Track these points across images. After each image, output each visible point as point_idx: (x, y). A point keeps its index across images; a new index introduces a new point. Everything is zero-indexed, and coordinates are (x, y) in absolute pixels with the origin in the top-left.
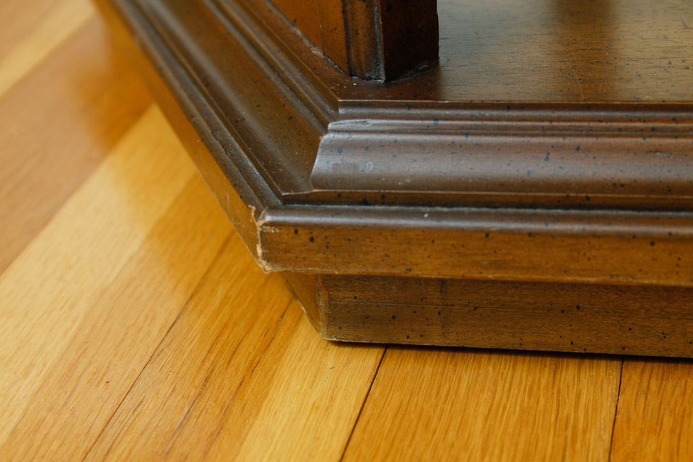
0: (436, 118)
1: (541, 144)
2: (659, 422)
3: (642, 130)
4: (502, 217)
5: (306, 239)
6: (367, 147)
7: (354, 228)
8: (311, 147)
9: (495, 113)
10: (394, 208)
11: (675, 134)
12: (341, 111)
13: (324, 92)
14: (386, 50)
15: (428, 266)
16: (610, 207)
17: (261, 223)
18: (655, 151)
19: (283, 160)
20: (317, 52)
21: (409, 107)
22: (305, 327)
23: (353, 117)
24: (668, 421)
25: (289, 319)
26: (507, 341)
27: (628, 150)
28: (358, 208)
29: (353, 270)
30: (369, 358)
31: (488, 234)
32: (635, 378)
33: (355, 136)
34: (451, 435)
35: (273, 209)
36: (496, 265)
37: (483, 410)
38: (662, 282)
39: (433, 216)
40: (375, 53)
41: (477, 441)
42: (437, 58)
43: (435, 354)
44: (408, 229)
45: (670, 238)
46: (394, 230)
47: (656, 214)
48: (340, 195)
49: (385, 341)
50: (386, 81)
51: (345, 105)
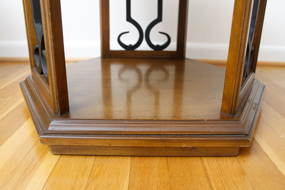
0: (67, 121)
1: (82, 125)
2: (99, 165)
3: (97, 123)
4: (76, 136)
5: (47, 140)
6: (56, 126)
7: (54, 138)
8: (48, 126)
9: (76, 120)
10: (60, 135)
11: (101, 123)
12: (53, 120)
13: (51, 117)
14: (60, 111)
15: (65, 143)
16: (91, 134)
17: (40, 137)
18: (98, 126)
19: (44, 128)
20: (52, 110)
21: (63, 119)
22: (49, 152)
23: (55, 121)
24: (101, 165)
25: (47, 151)
26: (79, 153)
27: (94, 126)
28: (55, 135)
29: (54, 144)
30: (58, 156)
31: (74, 139)
32: (97, 159)
33: (55, 124)
34: (68, 169)
35: (42, 135)
36: (75, 143)
37: (74, 165)
38: (99, 145)
39: (66, 136)
40: (59, 111)
41: (72, 170)
42: (69, 111)
43: (68, 156)
44: (62, 138)
45: (100, 139)
46: (60, 138)
47: (98, 135)
48: (52, 133)
49: (61, 154)
50: (61, 115)
51: (54, 119)
